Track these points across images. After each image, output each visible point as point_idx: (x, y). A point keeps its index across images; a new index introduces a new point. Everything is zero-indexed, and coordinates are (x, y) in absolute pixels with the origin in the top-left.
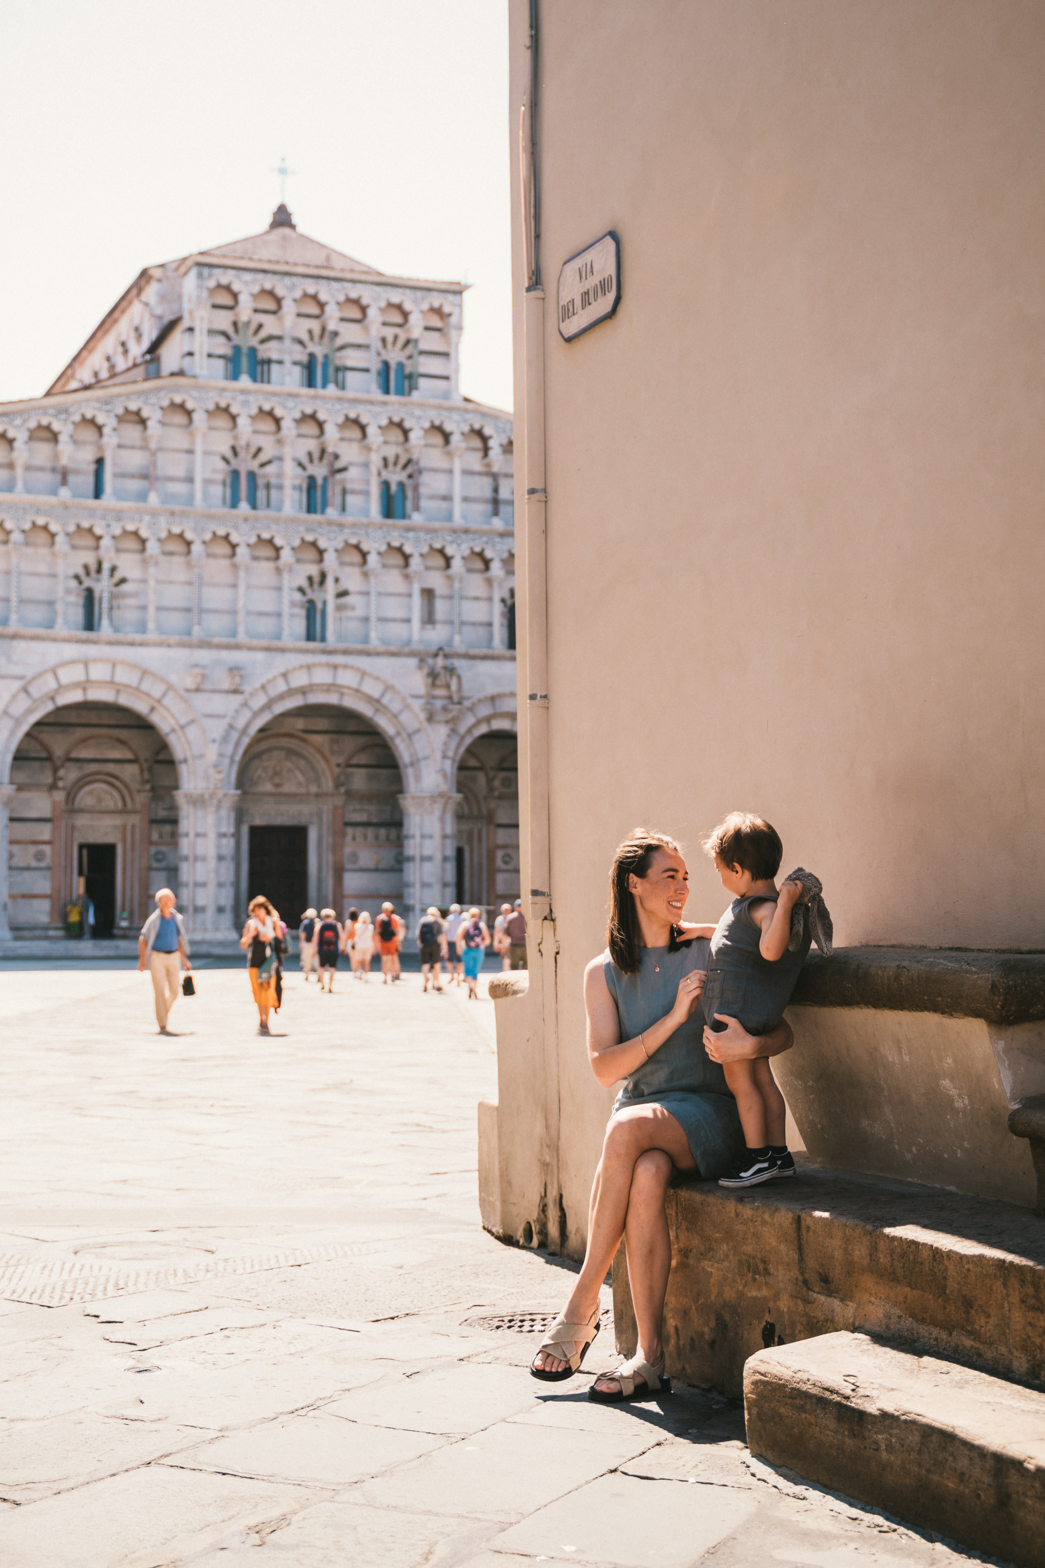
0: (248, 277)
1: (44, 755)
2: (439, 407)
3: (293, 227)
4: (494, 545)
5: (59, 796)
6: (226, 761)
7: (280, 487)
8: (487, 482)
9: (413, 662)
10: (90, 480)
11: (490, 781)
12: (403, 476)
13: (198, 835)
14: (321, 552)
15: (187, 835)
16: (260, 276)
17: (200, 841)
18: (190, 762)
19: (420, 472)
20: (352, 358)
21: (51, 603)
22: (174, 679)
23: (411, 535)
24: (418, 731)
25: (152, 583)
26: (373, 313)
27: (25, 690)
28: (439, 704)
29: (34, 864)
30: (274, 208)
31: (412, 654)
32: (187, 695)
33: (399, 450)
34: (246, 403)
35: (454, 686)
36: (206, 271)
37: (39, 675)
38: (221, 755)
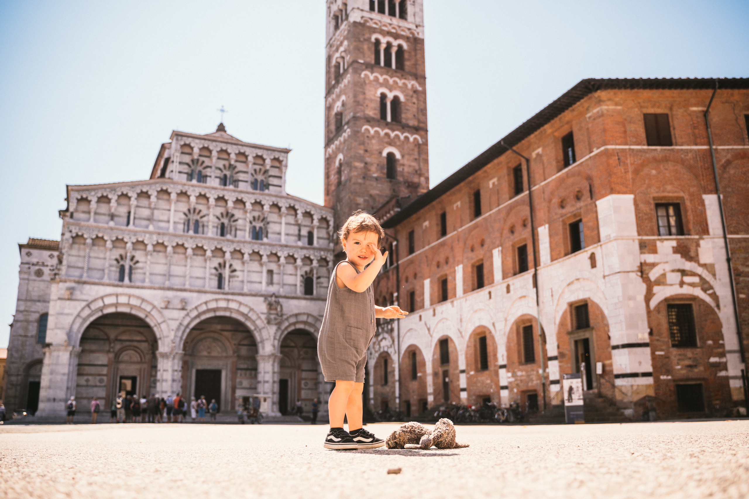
0: (197, 141)
1: (105, 337)
2: (276, 196)
3: (225, 131)
4: (298, 253)
5: (111, 355)
6: (178, 339)
7: (207, 226)
8: (296, 228)
9: (262, 299)
10: (125, 220)
11: (299, 352)
12: (261, 225)
13: (164, 371)
14: (224, 253)
15: (159, 370)
16: (203, 141)
17: (165, 373)
18: (162, 339)
19: (268, 223)
20: (241, 177)
21: (103, 270)
22: (156, 303)
23: (263, 247)
24: (264, 328)
25: (148, 262)
26: (250, 159)
27: (88, 306)
28: (272, 317)
29: (98, 384)
30: (218, 123)
31: (262, 296)
32: (161, 310)
33: (260, 214)
34: (194, 191)
35: (279, 309)
36: (180, 138)
37: (95, 300)
38: (176, 336)
